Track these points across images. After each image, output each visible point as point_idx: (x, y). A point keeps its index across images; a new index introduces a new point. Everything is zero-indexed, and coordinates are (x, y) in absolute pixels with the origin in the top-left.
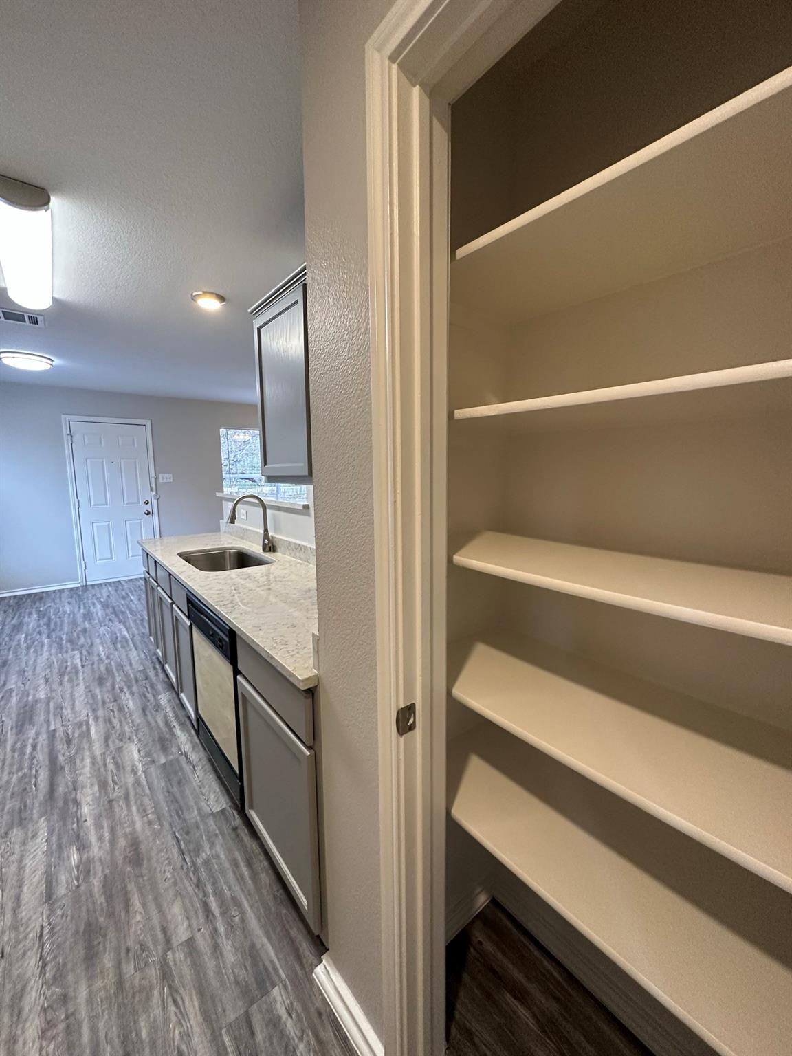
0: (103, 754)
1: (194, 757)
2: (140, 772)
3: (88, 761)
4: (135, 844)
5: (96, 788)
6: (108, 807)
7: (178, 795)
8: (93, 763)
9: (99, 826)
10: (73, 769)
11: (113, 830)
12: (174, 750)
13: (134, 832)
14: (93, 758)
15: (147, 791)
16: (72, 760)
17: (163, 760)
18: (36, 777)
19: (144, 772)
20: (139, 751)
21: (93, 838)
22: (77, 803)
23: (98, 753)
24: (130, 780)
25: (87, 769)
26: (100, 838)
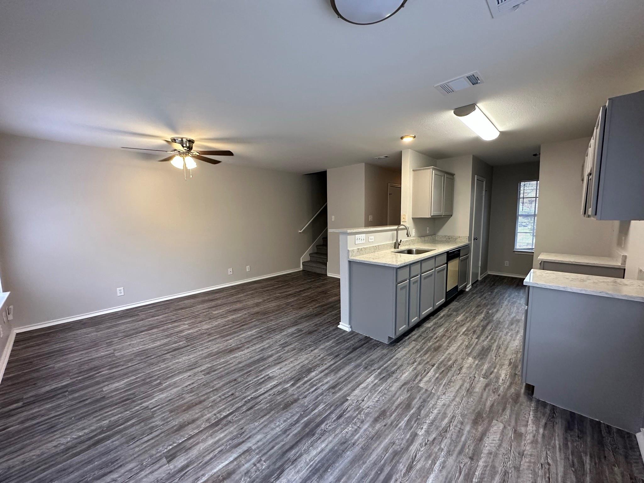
0: (468, 322)
1: (447, 309)
3: (473, 324)
4: (477, 307)
5: (477, 317)
6: (477, 314)
7: (461, 307)
8: (473, 322)
9: (482, 312)
10: (479, 324)
11: (480, 310)
12: (449, 313)
14: (471, 324)
15: (466, 311)
16: (478, 326)
17: (455, 313)
18: (491, 328)
19: (462, 314)
20: (458, 317)
21: (485, 312)
22: (484, 318)
23: (469, 324)
24: (467, 314)
25: (476, 322)
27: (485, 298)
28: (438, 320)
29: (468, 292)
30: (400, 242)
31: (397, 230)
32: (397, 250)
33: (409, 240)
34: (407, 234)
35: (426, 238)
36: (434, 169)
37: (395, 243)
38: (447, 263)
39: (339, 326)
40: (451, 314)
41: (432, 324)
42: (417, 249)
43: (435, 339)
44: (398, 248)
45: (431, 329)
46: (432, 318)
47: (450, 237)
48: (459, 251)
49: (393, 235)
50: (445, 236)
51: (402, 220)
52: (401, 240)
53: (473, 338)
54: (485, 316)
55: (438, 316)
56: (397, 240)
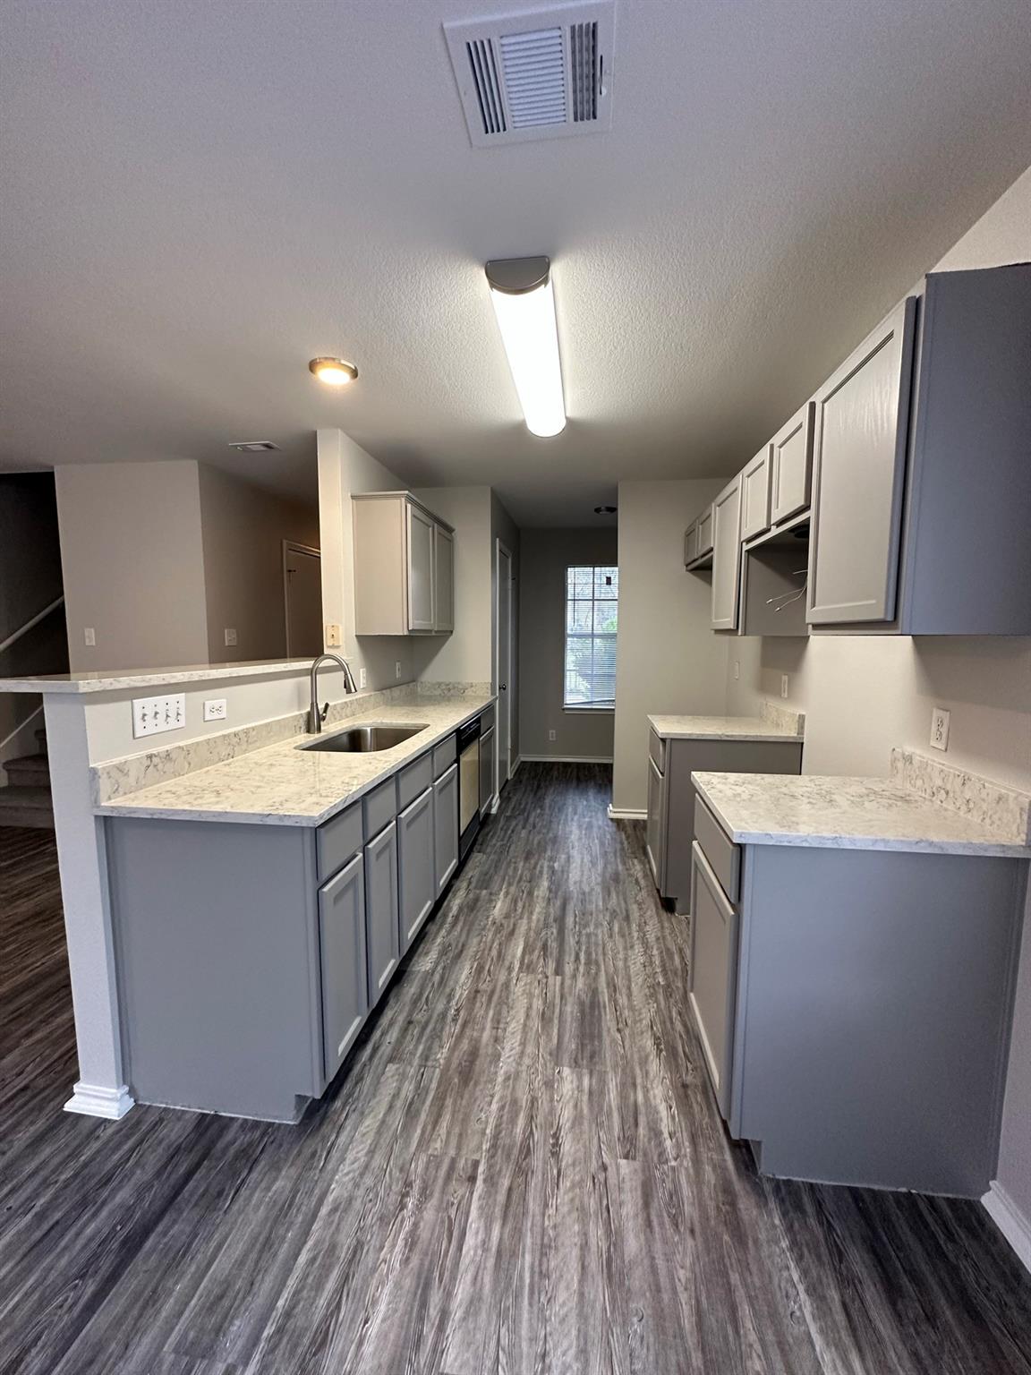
0: (521, 918)
1: (465, 884)
2: (504, 890)
3: (534, 917)
4: (527, 859)
5: (536, 893)
6: (533, 880)
7: (493, 868)
8: (531, 913)
9: (541, 872)
10: (547, 916)
11: (535, 868)
12: (471, 896)
13: (525, 863)
14: (530, 919)
15: (507, 878)
16: (546, 926)
17: (484, 892)
18: (575, 923)
19: (501, 890)
20: (495, 907)
21: (545, 869)
22: (550, 890)
23: (525, 921)
24: (513, 889)
25: (538, 909)
26: (542, 867)
27: (534, 827)
28: (449, 933)
29: (496, 815)
30: (325, 711)
31: (312, 673)
32: (317, 736)
33: (351, 702)
34: (346, 686)
35: (396, 692)
36: (409, 499)
37: (309, 715)
38: (457, 761)
39: (69, 1107)
40: (477, 900)
41: (433, 955)
42: (376, 726)
43: (455, 1020)
44: (319, 730)
45: (437, 978)
46: (432, 928)
47: (451, 686)
48: (478, 721)
49: (299, 689)
50: (440, 684)
51: (327, 641)
52: (327, 705)
53: (549, 974)
54: (551, 882)
55: (445, 916)
56: (314, 704)
